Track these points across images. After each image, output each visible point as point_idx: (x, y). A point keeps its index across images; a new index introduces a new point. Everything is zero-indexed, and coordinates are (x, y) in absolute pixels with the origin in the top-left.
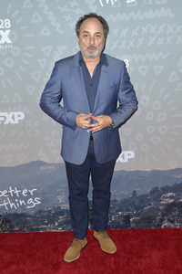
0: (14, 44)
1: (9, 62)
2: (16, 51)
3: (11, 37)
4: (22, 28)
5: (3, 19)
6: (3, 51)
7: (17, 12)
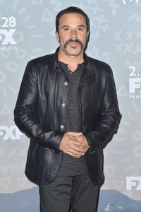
0: (19, 46)
1: (12, 66)
2: (21, 54)
3: (16, 37)
4: (29, 28)
5: (8, 17)
6: (6, 53)
7: (24, 9)
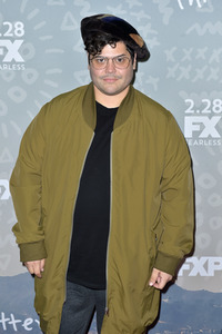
0: (27, 64)
1: (17, 94)
2: (30, 76)
3: (23, 51)
4: (43, 38)
5: (12, 21)
6: (8, 74)
7: (36, 11)
